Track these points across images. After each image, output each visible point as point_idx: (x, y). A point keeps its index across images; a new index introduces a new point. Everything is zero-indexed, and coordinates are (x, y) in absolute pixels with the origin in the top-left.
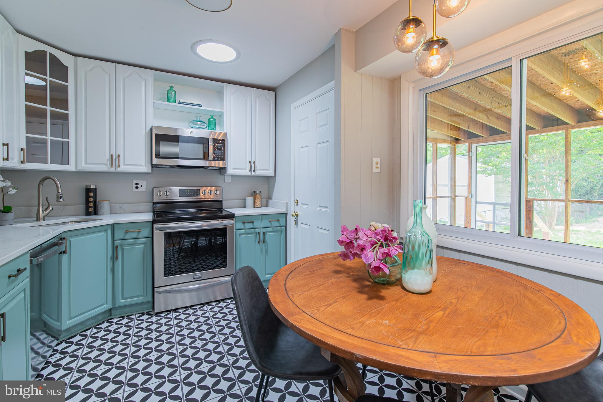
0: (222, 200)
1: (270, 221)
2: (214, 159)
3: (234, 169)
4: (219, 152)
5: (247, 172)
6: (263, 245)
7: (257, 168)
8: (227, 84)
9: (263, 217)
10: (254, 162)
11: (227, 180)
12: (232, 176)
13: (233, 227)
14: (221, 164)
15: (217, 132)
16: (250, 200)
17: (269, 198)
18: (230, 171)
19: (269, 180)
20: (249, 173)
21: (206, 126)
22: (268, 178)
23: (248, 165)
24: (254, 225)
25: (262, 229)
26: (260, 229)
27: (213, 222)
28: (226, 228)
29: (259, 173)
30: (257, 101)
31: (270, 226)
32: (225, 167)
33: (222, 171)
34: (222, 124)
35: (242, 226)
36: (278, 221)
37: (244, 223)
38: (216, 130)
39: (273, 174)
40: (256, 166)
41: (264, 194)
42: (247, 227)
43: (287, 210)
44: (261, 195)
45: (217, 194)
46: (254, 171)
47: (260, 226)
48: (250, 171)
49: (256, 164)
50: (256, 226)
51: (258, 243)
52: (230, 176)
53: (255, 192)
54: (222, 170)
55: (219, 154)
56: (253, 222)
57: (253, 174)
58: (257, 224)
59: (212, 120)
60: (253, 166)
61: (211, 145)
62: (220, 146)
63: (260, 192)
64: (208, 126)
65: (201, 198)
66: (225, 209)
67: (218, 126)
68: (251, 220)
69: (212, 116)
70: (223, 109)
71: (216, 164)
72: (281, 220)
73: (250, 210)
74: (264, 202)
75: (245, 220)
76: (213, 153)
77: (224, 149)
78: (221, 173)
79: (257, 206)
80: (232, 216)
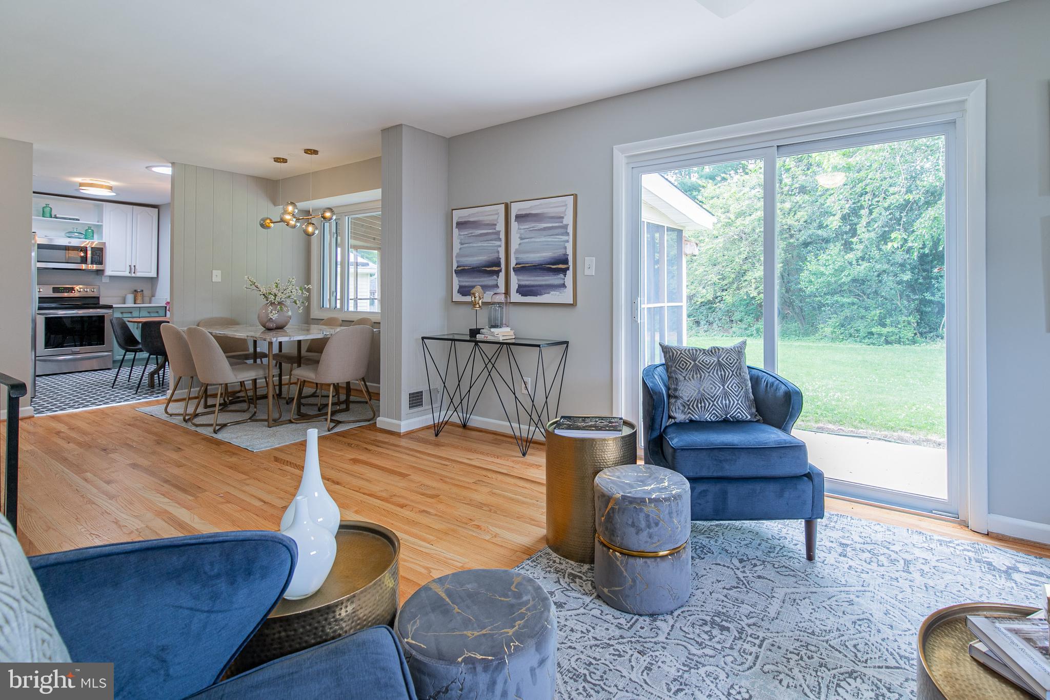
0: (99, 297)
1: (149, 312)
2: (92, 263)
3: (112, 271)
4: (97, 258)
5: (127, 274)
7: (138, 271)
9: (142, 308)
10: (134, 266)
11: (105, 280)
12: (111, 277)
13: (111, 315)
14: (100, 267)
15: (94, 242)
16: (130, 297)
17: (153, 296)
18: (109, 272)
19: (152, 281)
20: (129, 275)
21: (83, 236)
22: (152, 278)
23: (128, 268)
27: (91, 310)
28: (104, 315)
29: (138, 274)
30: (139, 216)
31: (149, 315)
32: (103, 270)
33: (98, 272)
34: (101, 234)
35: (120, 315)
36: (157, 312)
37: (122, 313)
38: (93, 240)
39: (155, 276)
40: (137, 269)
41: (147, 293)
42: (124, 315)
44: (143, 293)
45: (94, 292)
46: (134, 273)
47: (138, 315)
48: (130, 273)
49: (137, 267)
50: (134, 316)
51: (132, 325)
52: (108, 278)
53: (136, 291)
54: (100, 272)
56: (131, 313)
57: (133, 275)
58: (135, 314)
59: (90, 230)
60: (133, 268)
61: (89, 253)
62: (98, 254)
63: (142, 291)
64: (86, 235)
65: (76, 294)
66: (102, 302)
67: (96, 236)
68: (130, 311)
69: (90, 228)
70: (102, 222)
71: (93, 267)
72: (160, 311)
73: (130, 304)
74: (147, 299)
75: (123, 311)
76: (92, 257)
77: (102, 255)
78: (97, 274)
79: (138, 301)
80: (110, 307)
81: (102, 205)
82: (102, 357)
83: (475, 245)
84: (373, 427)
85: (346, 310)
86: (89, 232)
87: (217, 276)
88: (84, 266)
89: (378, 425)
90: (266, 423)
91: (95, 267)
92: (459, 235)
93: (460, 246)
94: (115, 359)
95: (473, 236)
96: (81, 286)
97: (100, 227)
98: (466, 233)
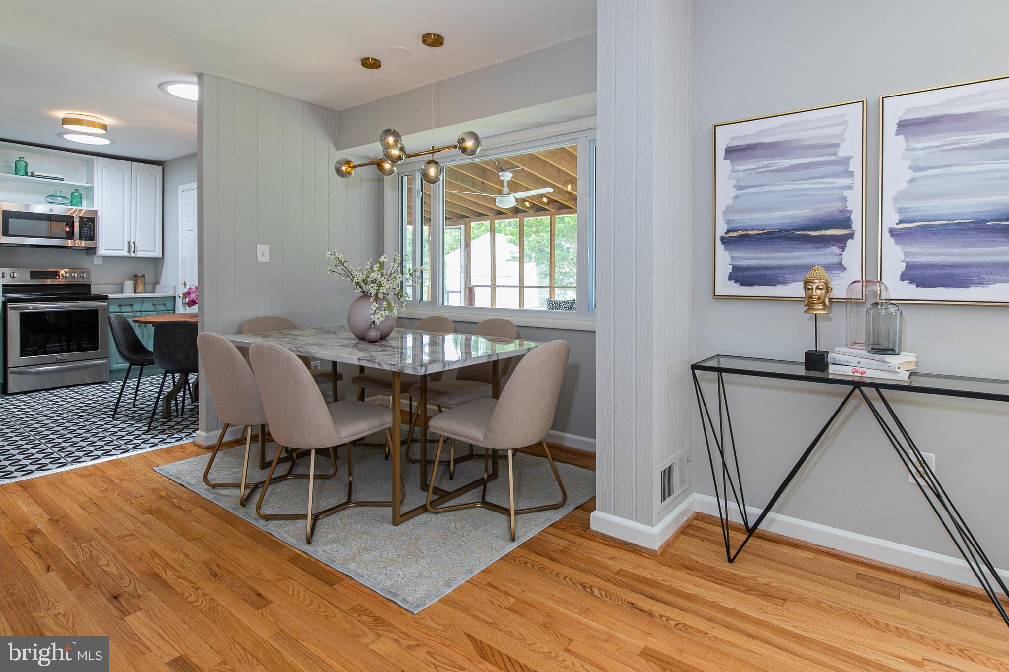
0: (90, 284)
1: (154, 305)
2: (80, 239)
3: (106, 249)
4: (87, 231)
5: (125, 253)
6: (145, 329)
7: (139, 249)
8: (98, 157)
9: (144, 300)
10: (134, 243)
11: (97, 261)
12: (105, 257)
13: (106, 310)
14: (89, 244)
15: (83, 210)
16: (129, 285)
17: (157, 282)
18: (102, 251)
19: (157, 263)
20: (128, 254)
21: (69, 201)
22: (155, 259)
23: (126, 246)
24: (132, 308)
25: (143, 313)
26: (141, 313)
27: (80, 303)
28: (98, 310)
29: (140, 254)
30: (139, 176)
31: (154, 309)
32: (95, 248)
33: (89, 251)
34: (91, 199)
35: (118, 309)
36: (164, 304)
37: (120, 306)
38: (81, 206)
39: (160, 256)
40: (137, 247)
41: (149, 278)
42: (123, 310)
43: (175, 293)
44: (145, 279)
45: (83, 277)
46: (134, 252)
47: (140, 309)
48: (128, 252)
49: (137, 244)
50: (135, 310)
51: (138, 328)
52: (101, 258)
53: (136, 276)
54: (91, 251)
55: (87, 233)
56: (131, 305)
57: (133, 255)
58: (137, 307)
59: (77, 194)
60: (132, 246)
61: (77, 225)
62: (89, 225)
63: (144, 276)
64: (72, 202)
65: (61, 281)
66: (95, 290)
67: (84, 202)
68: (129, 302)
69: (77, 191)
70: (92, 183)
71: (82, 243)
72: (168, 304)
73: (128, 293)
74: (149, 287)
75: (122, 302)
76: (80, 232)
77: (94, 227)
78: (88, 254)
79: (139, 290)
80: (105, 298)
81: (92, 160)
82: (96, 366)
83: (779, 188)
84: (585, 529)
85: (441, 304)
86: (77, 196)
87: (263, 253)
88: (70, 243)
89: (594, 526)
90: (389, 511)
91: (83, 243)
92: (732, 171)
93: (734, 192)
94: (111, 369)
95: (772, 171)
96: (67, 270)
97: (90, 190)
98: (753, 167)
